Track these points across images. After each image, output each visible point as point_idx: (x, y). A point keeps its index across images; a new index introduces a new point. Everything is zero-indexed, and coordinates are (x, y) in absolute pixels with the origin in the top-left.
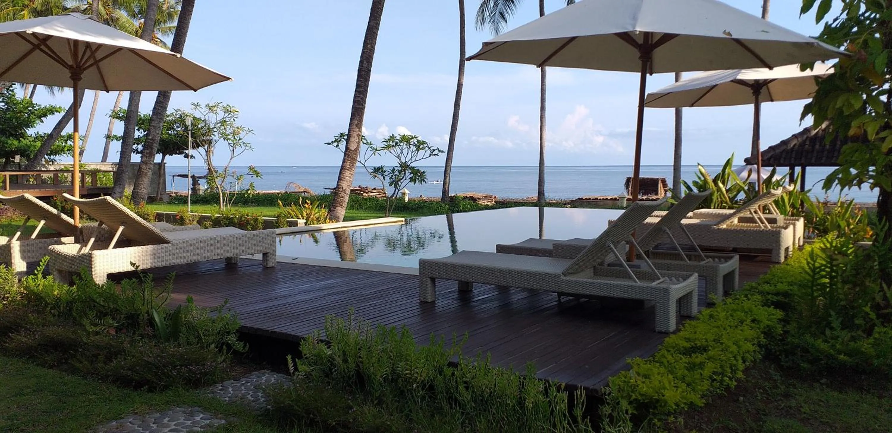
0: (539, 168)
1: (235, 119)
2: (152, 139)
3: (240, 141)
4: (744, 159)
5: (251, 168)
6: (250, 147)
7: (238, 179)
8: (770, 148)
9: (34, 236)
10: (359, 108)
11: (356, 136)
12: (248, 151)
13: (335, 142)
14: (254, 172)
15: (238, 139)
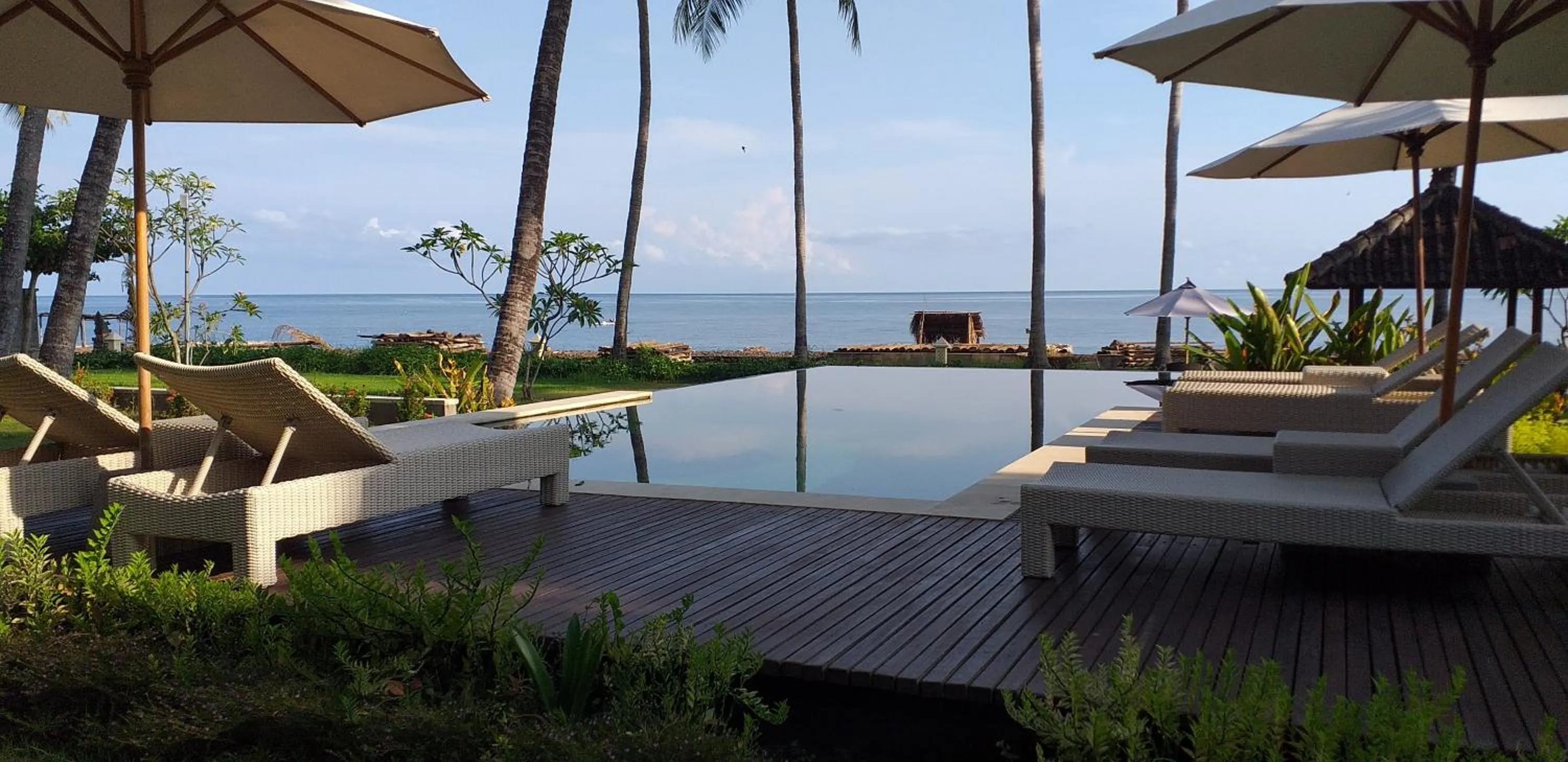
0: (795, 297)
1: (206, 201)
2: (82, 238)
3: (217, 245)
4: (1284, 276)
5: (238, 299)
6: (238, 257)
7: (209, 320)
8: (1324, 255)
9: (29, 456)
10: (538, 177)
11: (533, 233)
12: (235, 265)
13: (422, 246)
14: (245, 305)
15: (212, 242)
